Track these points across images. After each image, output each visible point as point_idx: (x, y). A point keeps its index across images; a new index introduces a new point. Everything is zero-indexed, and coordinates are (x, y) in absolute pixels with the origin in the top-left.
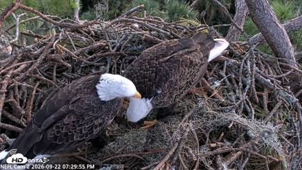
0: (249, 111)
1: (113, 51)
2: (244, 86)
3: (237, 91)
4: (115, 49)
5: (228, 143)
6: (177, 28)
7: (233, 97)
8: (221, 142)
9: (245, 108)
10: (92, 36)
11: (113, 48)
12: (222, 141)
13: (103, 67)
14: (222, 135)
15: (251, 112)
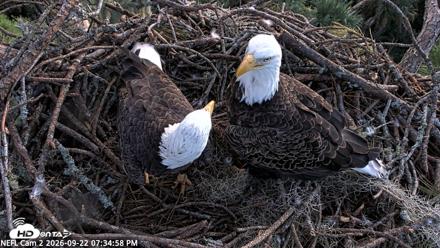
0: (411, 181)
1: (227, 53)
2: (411, 143)
3: (398, 147)
4: (230, 50)
5: (368, 222)
6: (327, 37)
7: (391, 156)
8: (357, 217)
9: (405, 176)
10: (201, 26)
11: (227, 49)
12: (359, 216)
13: (208, 73)
14: (362, 207)
15: (414, 184)
